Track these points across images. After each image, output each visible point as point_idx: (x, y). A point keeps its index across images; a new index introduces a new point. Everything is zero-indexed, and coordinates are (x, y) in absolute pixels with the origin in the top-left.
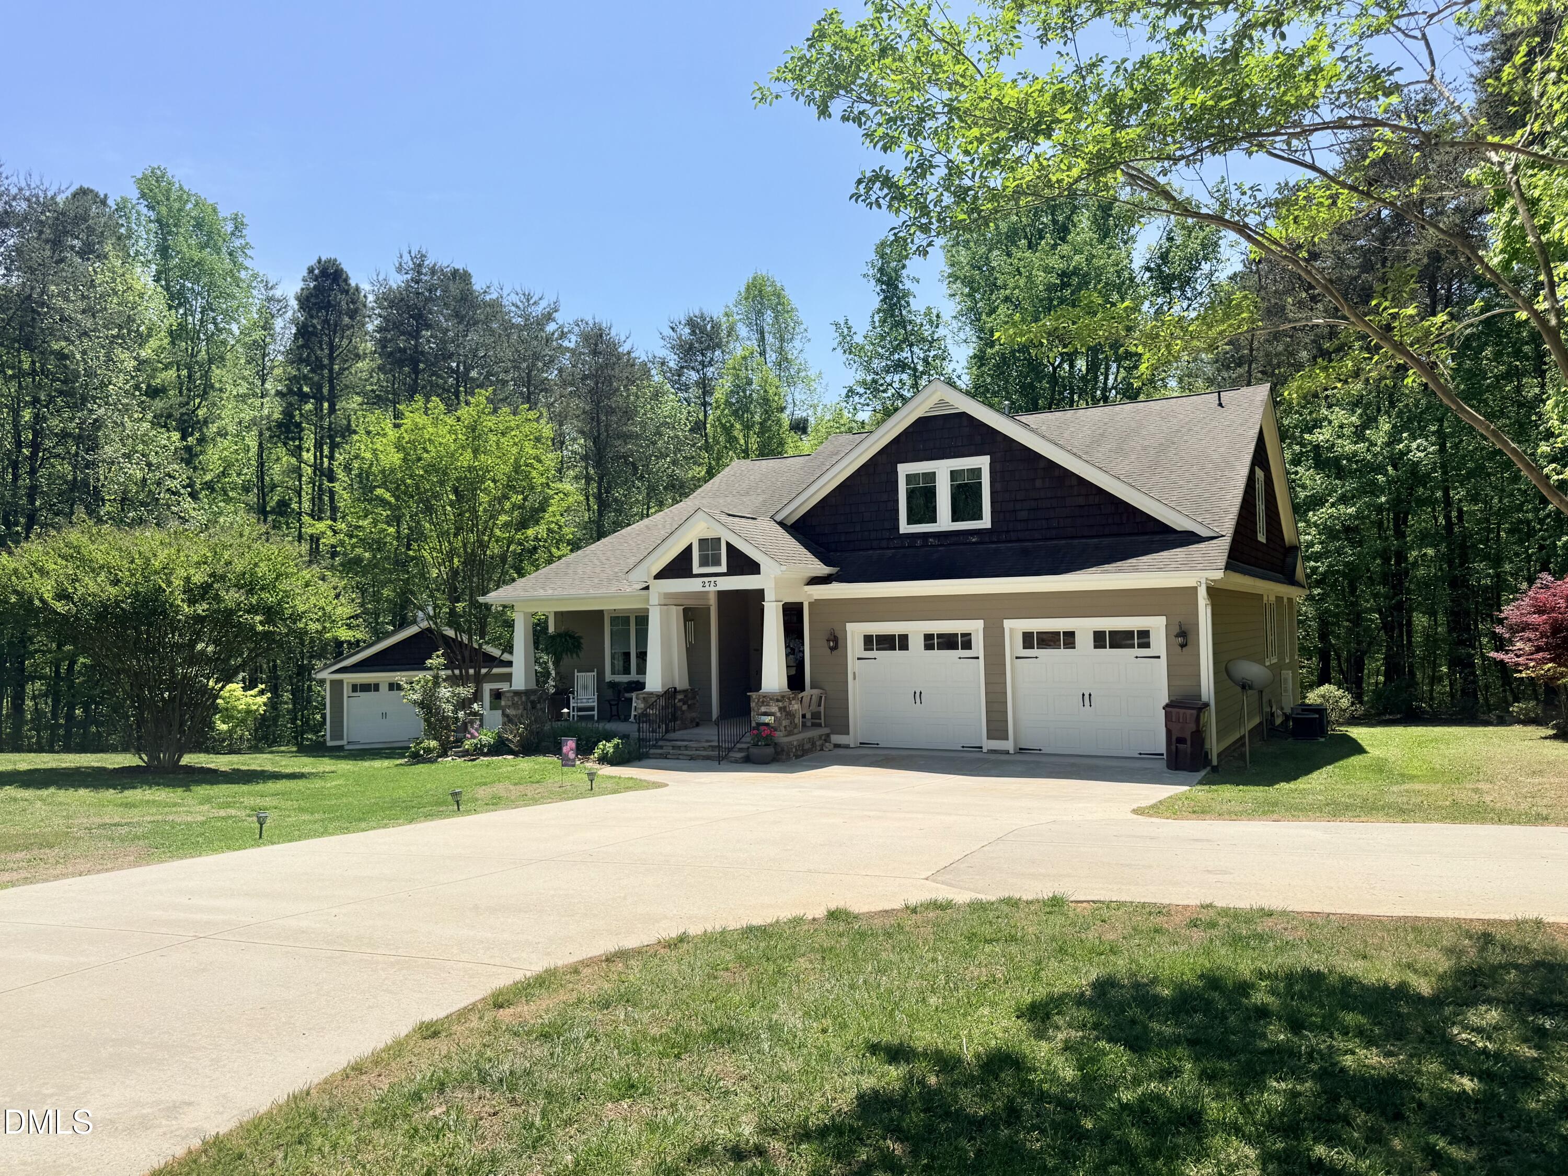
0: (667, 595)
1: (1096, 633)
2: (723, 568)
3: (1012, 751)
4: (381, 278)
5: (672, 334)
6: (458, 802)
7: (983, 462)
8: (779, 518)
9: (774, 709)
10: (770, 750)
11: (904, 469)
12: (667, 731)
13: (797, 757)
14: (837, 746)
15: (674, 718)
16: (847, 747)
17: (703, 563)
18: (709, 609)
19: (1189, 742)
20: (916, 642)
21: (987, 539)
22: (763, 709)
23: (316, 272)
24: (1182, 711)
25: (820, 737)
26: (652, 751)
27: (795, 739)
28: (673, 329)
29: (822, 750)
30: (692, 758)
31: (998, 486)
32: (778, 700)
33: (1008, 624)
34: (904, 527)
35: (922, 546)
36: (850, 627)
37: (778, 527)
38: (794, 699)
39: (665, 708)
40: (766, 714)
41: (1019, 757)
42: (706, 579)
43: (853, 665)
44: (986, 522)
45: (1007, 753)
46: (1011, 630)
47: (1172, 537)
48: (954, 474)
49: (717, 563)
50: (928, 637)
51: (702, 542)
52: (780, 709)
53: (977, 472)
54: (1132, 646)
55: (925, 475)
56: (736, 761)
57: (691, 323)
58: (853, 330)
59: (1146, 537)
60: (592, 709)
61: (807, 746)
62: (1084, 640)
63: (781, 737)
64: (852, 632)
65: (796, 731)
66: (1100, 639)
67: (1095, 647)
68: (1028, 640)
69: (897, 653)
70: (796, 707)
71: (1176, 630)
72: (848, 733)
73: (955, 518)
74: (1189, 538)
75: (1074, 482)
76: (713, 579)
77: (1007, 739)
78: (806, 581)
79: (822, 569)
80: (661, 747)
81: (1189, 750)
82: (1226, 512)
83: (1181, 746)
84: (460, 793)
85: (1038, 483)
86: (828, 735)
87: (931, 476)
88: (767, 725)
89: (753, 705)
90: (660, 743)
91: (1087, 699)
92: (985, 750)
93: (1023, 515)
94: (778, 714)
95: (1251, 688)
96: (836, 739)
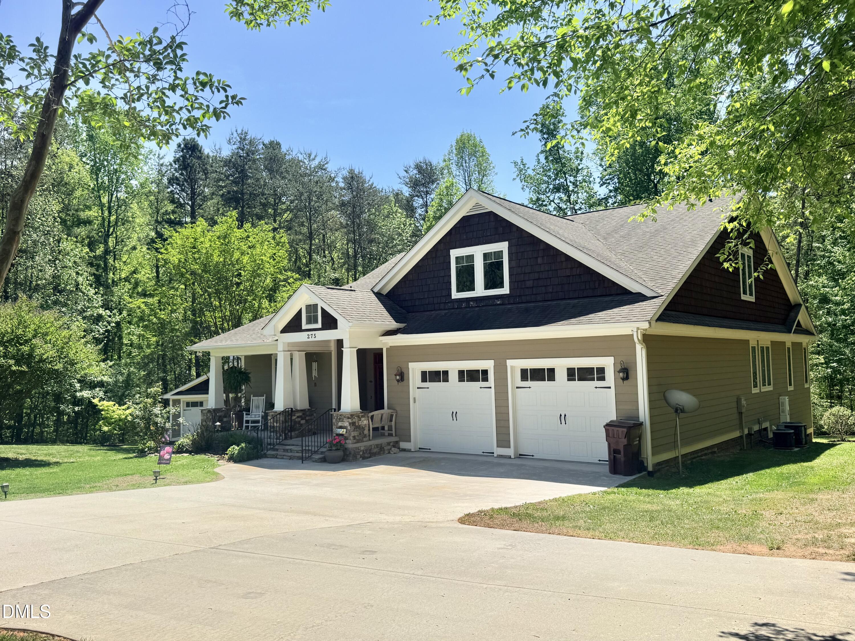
0: (290, 344)
1: (569, 369)
2: (319, 325)
3: (513, 457)
4: (217, 148)
5: (406, 174)
6: (5, 493)
7: (503, 247)
8: (376, 290)
9: (346, 424)
10: (340, 453)
11: (455, 253)
12: (286, 438)
13: (364, 458)
14: (404, 450)
15: (292, 429)
16: (409, 451)
17: (309, 322)
18: (331, 353)
19: (622, 453)
20: (453, 376)
21: (507, 302)
22: (340, 424)
23: (182, 146)
24: (616, 429)
25: (389, 444)
26: (270, 452)
27: (362, 446)
28: (406, 171)
29: (389, 453)
30: (291, 458)
31: (514, 263)
32: (348, 418)
33: (510, 363)
34: (455, 295)
35: (465, 308)
36: (411, 365)
37: (373, 296)
38: (362, 416)
39: (285, 421)
40: (341, 427)
41: (519, 462)
42: (310, 333)
43: (413, 392)
44: (505, 290)
45: (510, 457)
46: (512, 367)
47: (625, 298)
48: (486, 256)
49: (316, 322)
50: (461, 373)
51: (308, 307)
52: (350, 424)
53: (499, 254)
54: (593, 379)
55: (467, 257)
56: (316, 461)
57: (418, 167)
58: (527, 166)
59: (610, 298)
60: (258, 422)
61: (375, 450)
62: (561, 375)
63: (350, 445)
64: (413, 369)
65: (364, 439)
66: (571, 374)
67: (569, 380)
68: (525, 374)
69: (442, 384)
70: (365, 422)
71: (619, 367)
72: (410, 441)
73: (487, 287)
74: (640, 298)
75: (563, 259)
76: (313, 333)
77: (509, 447)
78: (379, 334)
79: (393, 325)
80: (277, 450)
81: (623, 459)
82: (673, 278)
83: (618, 456)
84: (7, 486)
85: (540, 261)
86: (397, 442)
87: (471, 258)
88: (342, 435)
89: (334, 421)
90: (276, 447)
91: (563, 418)
92: (495, 455)
93: (529, 284)
94: (349, 428)
95: (683, 411)
96: (403, 445)
